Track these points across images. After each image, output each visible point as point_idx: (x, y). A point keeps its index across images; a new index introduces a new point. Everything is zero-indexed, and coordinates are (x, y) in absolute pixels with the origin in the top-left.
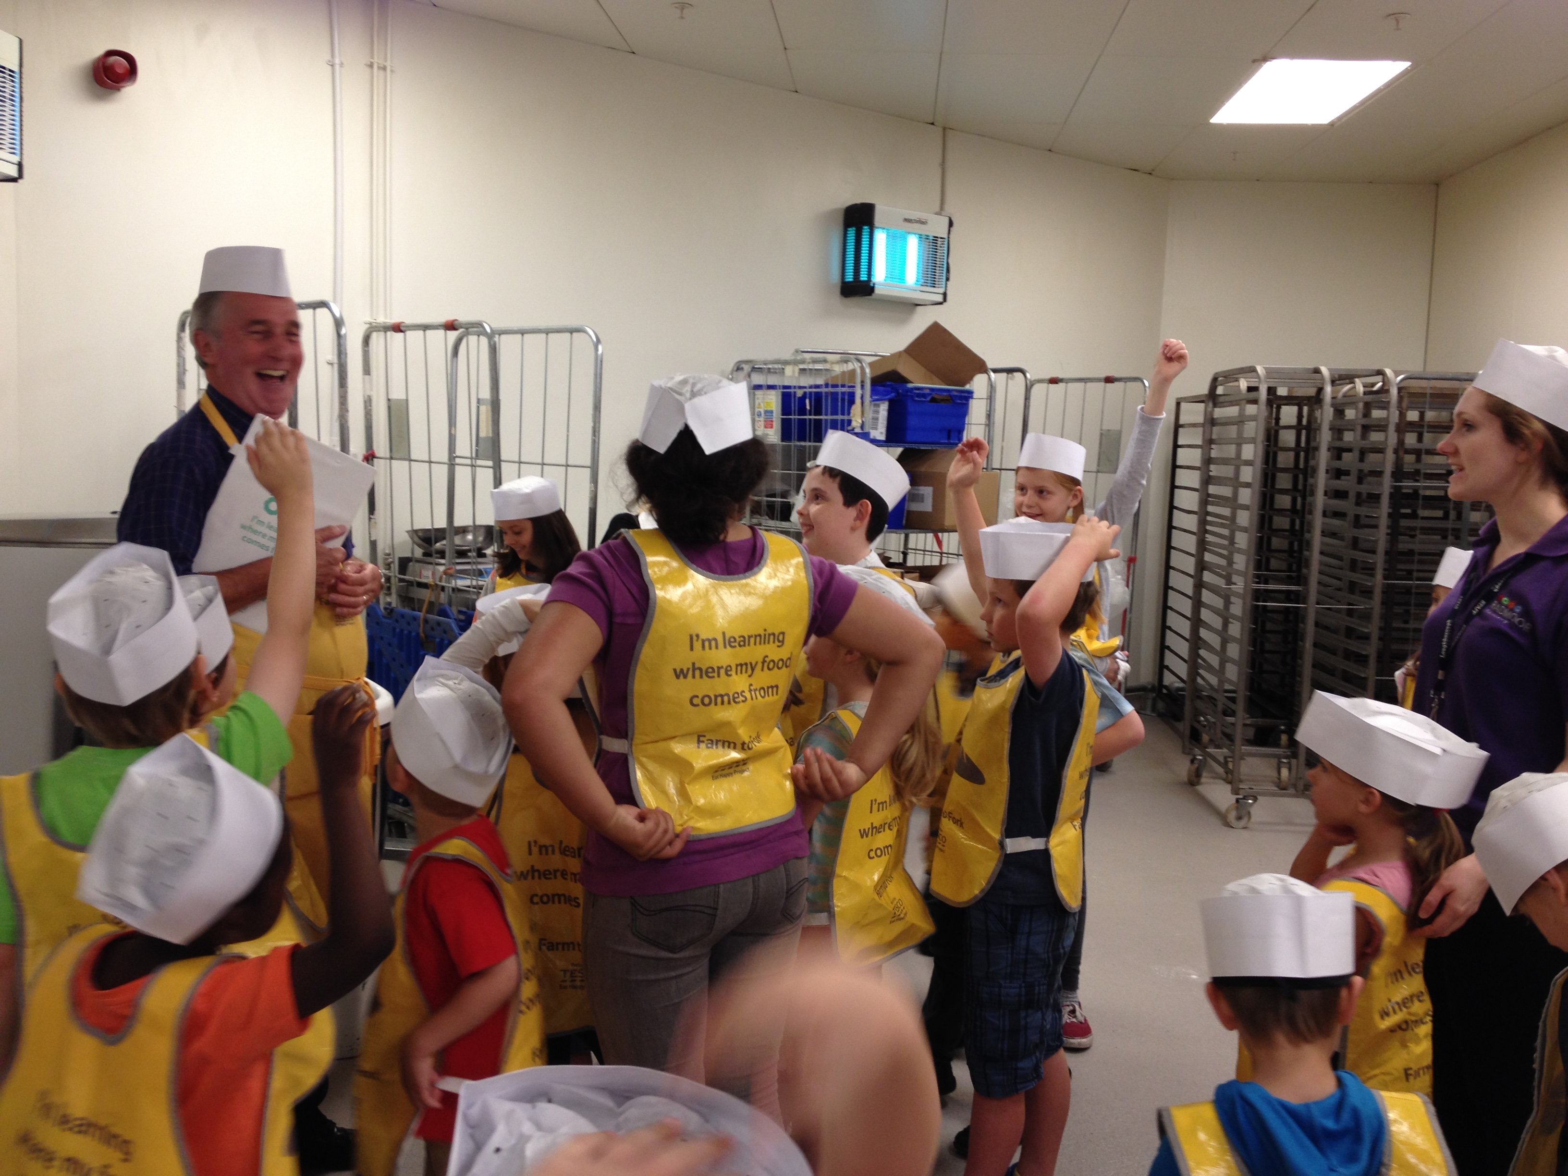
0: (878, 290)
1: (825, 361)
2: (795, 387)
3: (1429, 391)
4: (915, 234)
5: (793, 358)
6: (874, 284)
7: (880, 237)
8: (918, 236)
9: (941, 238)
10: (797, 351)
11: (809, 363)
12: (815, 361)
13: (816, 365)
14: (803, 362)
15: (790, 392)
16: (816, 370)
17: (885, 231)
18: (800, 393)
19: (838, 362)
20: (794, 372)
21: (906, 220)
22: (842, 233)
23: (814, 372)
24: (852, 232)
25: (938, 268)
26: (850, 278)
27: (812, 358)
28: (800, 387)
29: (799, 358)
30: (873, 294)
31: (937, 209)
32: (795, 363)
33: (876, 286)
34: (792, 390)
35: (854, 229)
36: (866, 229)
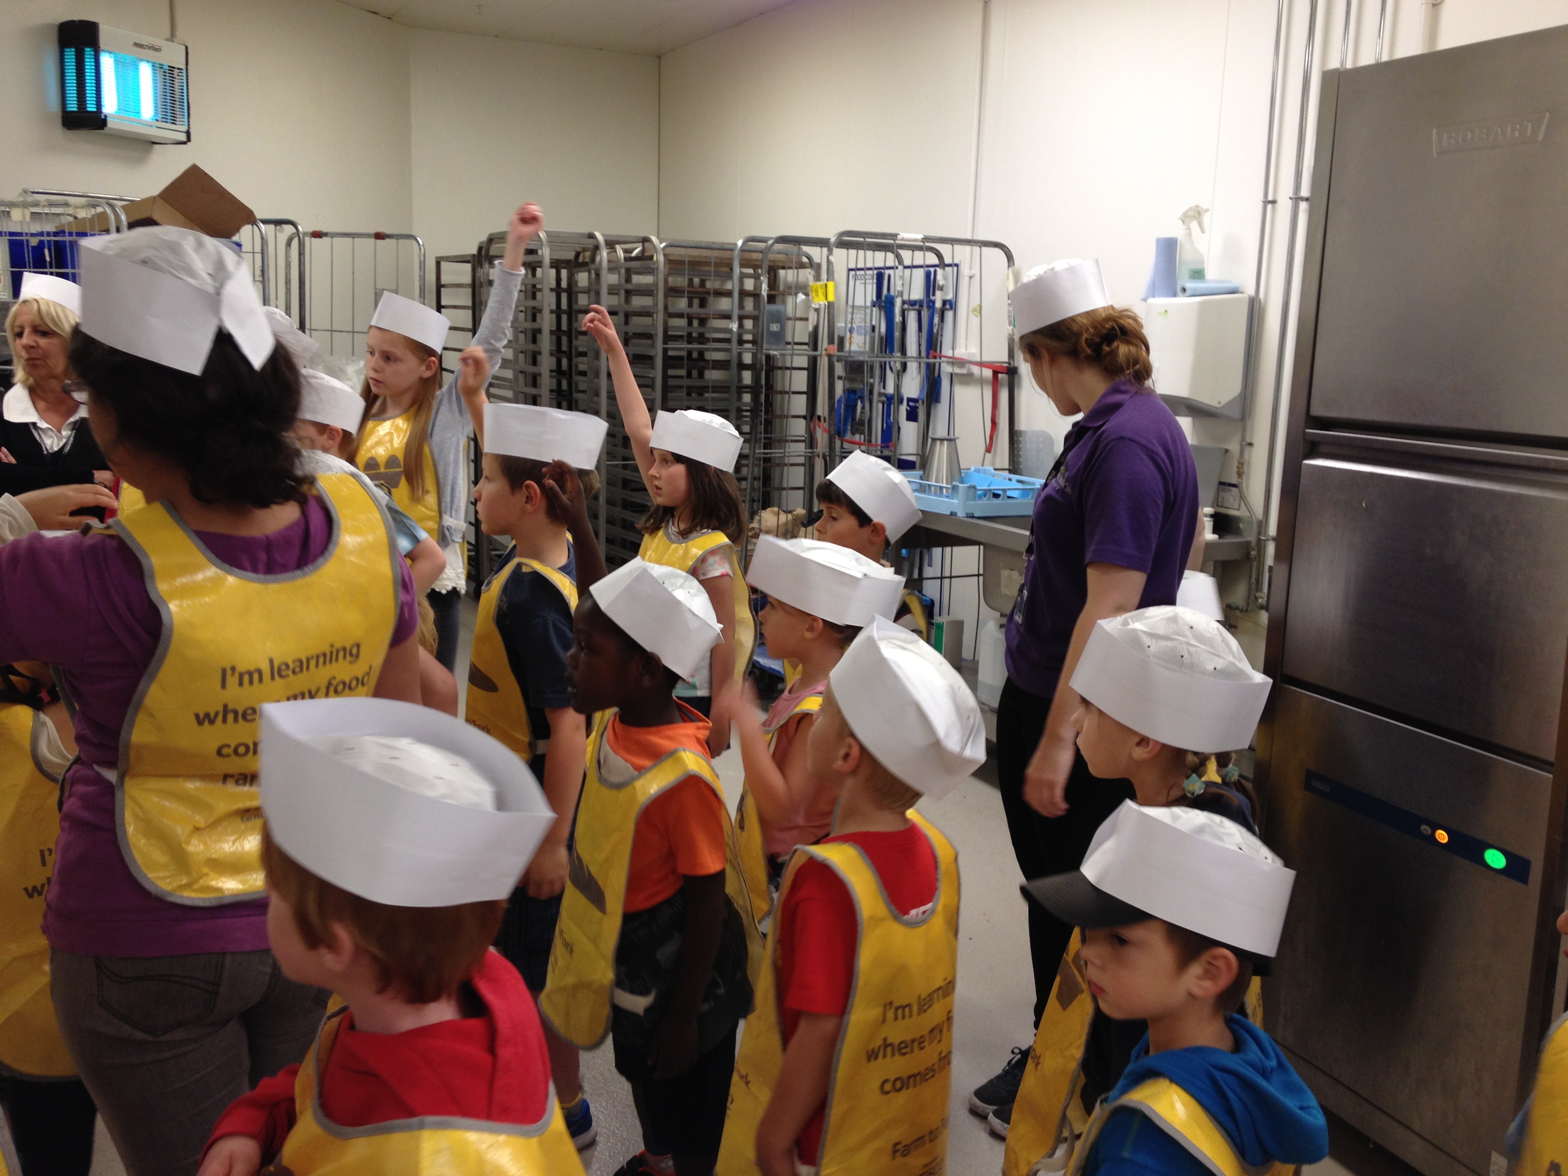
0: (111, 124)
1: (66, 205)
2: (27, 234)
3: (687, 259)
4: (148, 62)
5: (21, 199)
6: (106, 116)
7: (107, 61)
8: (151, 64)
9: (178, 69)
10: (25, 192)
11: (44, 206)
12: (51, 205)
13: (52, 209)
14: (36, 204)
15: (22, 240)
16: (53, 214)
17: (112, 55)
18: (34, 242)
19: (83, 207)
20: (24, 216)
21: (136, 44)
22: (58, 54)
23: (50, 217)
24: (70, 55)
25: (177, 103)
26: (72, 106)
27: (47, 200)
28: (33, 235)
29: (30, 199)
30: (105, 128)
31: (168, 35)
32: (25, 205)
33: (108, 119)
34: (24, 238)
35: (73, 50)
36: (89, 52)
